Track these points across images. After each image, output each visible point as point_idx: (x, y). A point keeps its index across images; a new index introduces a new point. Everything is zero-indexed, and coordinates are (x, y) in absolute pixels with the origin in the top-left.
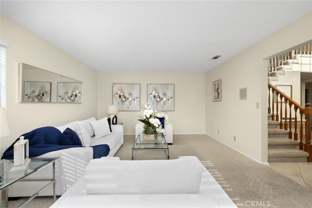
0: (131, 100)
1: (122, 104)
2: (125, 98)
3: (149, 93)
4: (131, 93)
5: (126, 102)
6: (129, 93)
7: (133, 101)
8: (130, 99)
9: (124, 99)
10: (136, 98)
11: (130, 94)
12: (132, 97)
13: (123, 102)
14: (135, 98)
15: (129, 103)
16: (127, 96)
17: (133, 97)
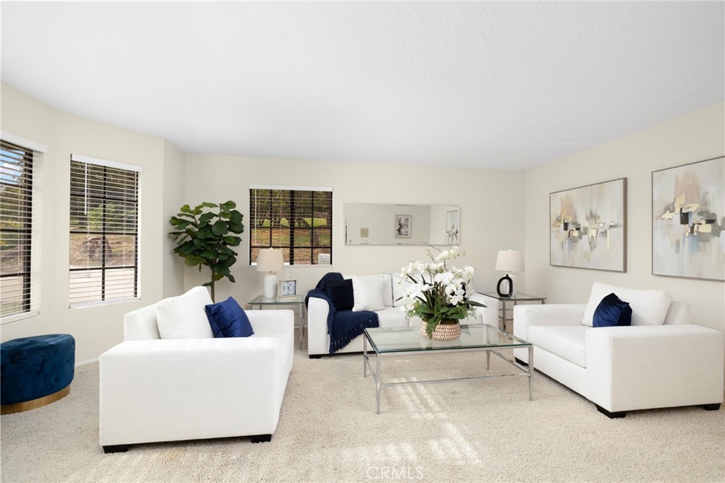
0: (594, 235)
1: (571, 248)
2: (578, 229)
3: (659, 207)
4: (593, 212)
5: (580, 241)
6: (589, 213)
7: (600, 240)
8: (593, 233)
9: (576, 234)
10: (611, 227)
11: (592, 217)
12: (596, 226)
13: (573, 240)
14: (607, 227)
15: (590, 243)
16: (583, 223)
17: (601, 225)
